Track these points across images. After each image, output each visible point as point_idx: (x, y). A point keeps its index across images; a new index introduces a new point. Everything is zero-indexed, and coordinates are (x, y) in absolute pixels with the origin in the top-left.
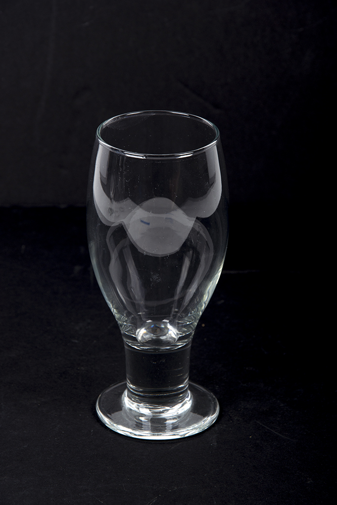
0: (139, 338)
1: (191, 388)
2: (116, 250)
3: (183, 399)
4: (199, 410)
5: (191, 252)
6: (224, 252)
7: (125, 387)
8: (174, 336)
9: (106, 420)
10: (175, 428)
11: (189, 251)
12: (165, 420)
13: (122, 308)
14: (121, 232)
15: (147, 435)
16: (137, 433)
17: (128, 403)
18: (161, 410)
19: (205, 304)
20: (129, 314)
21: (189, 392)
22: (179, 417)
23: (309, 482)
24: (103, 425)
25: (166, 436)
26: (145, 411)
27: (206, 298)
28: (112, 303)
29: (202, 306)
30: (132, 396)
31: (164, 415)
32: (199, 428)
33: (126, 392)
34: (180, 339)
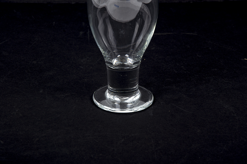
0: (114, 63)
1: (139, 88)
2: (102, 18)
3: (136, 94)
4: (143, 99)
5: (140, 19)
6: (156, 19)
7: (107, 88)
8: (131, 63)
9: (98, 104)
10: (132, 107)
11: (138, 19)
12: (127, 103)
13: (105, 49)
14: (104, 9)
15: (118, 111)
16: (113, 109)
17: (108, 96)
18: (125, 99)
19: (146, 46)
20: (109, 52)
21: (139, 90)
22: (134, 102)
23: (198, 131)
24: (97, 106)
25: (127, 111)
26: (117, 99)
27: (147, 44)
28: (100, 46)
29: (144, 47)
30: (110, 92)
31: (126, 101)
32: (143, 107)
33: (107, 91)
34: (134, 64)
